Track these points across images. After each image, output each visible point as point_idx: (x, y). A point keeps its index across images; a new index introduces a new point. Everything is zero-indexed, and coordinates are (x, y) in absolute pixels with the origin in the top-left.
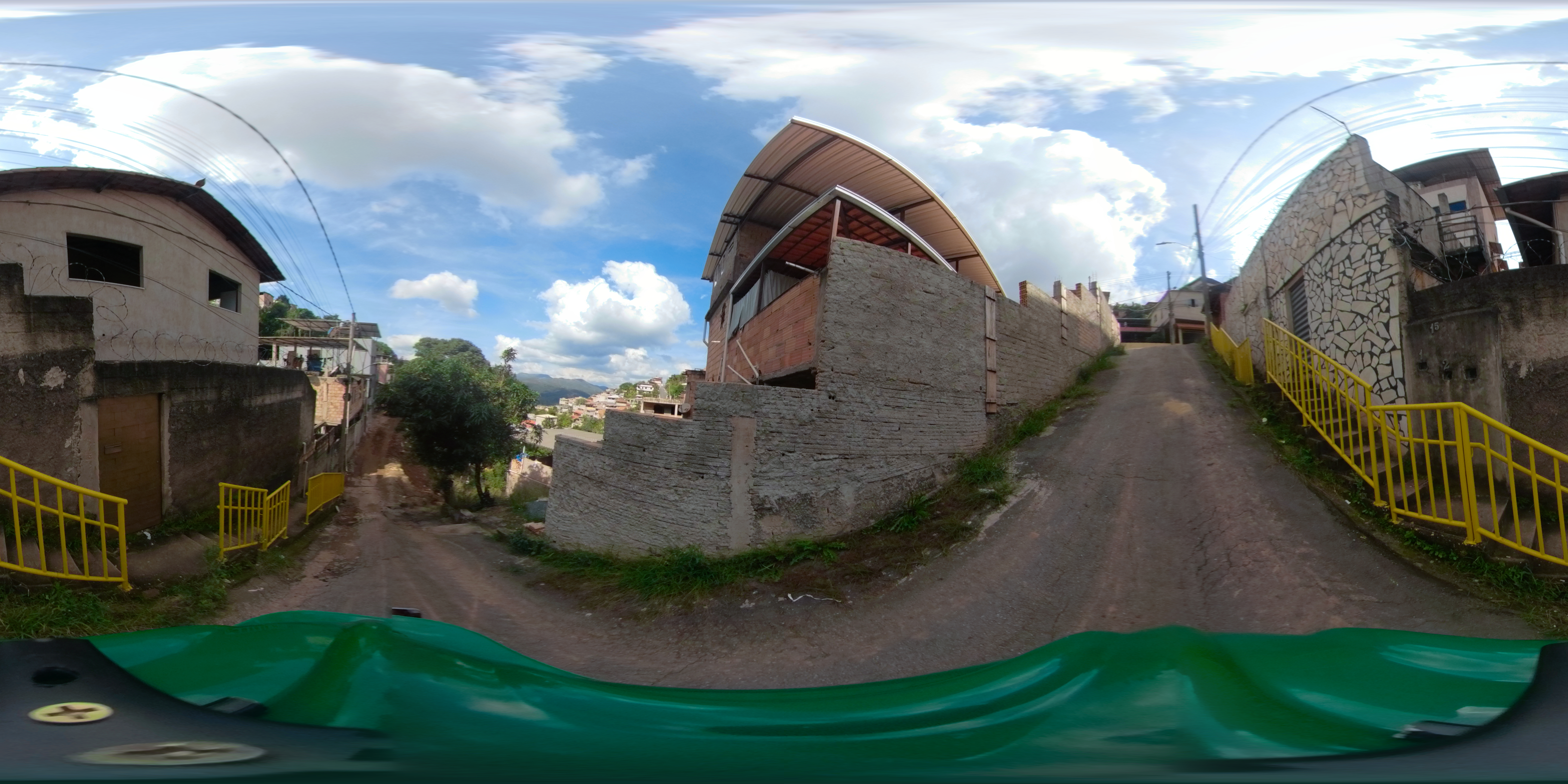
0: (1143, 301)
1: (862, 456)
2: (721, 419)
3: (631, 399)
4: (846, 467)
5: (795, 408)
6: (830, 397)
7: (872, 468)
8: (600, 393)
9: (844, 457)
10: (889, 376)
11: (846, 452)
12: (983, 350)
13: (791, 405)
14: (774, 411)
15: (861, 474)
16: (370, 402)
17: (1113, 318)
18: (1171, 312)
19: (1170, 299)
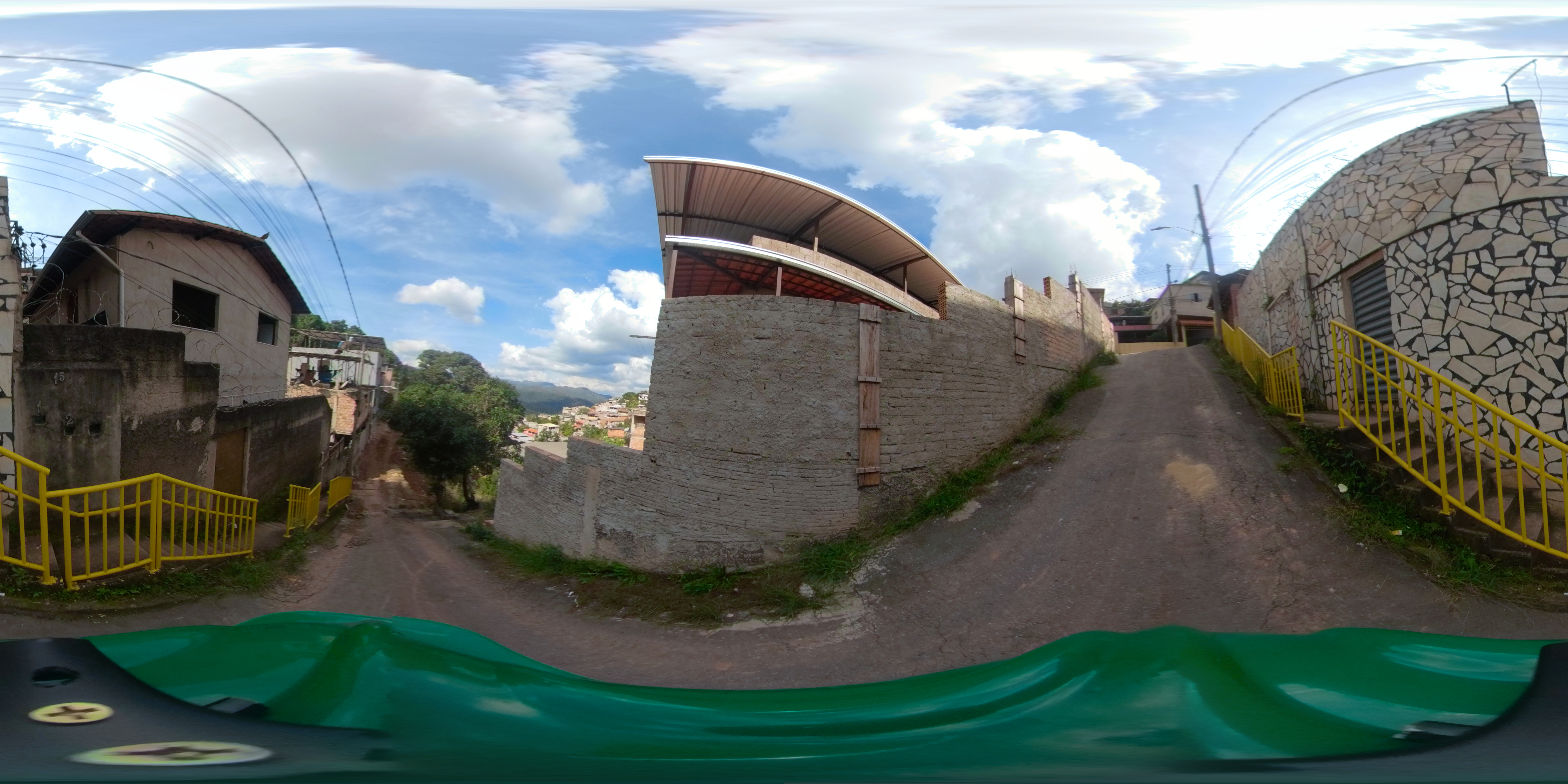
8: (603, 402)
16: (375, 411)
17: (1104, 318)
18: (1173, 308)
19: (1171, 294)
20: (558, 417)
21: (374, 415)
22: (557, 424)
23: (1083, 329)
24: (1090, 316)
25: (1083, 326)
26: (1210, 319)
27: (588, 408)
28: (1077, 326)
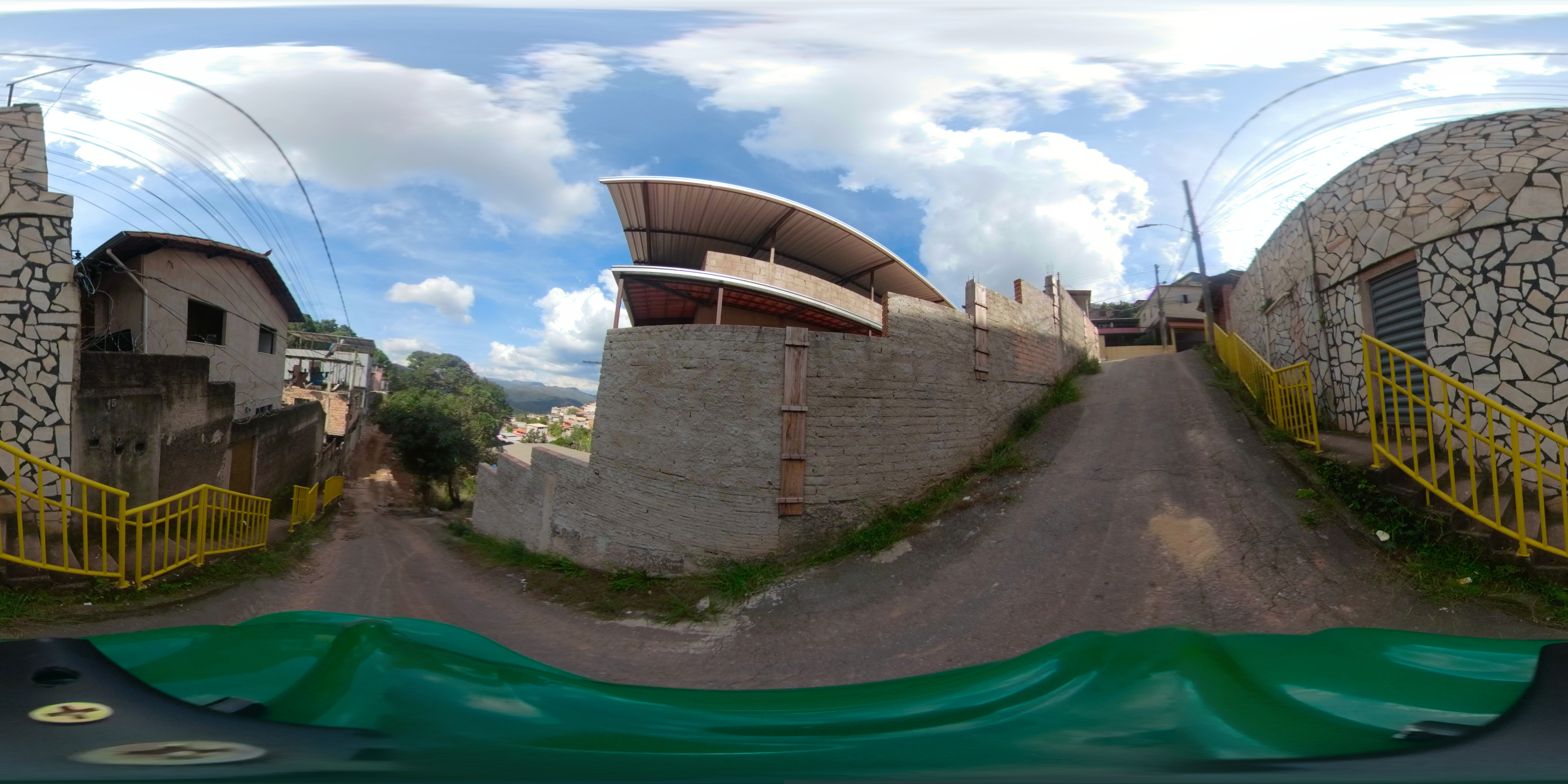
0: (1133, 300)
16: (365, 412)
17: (1087, 322)
18: (1161, 310)
19: (1159, 295)
20: (547, 417)
21: (364, 415)
22: (546, 424)
23: (1061, 335)
24: (1070, 321)
25: (1061, 332)
26: (1201, 321)
27: (576, 408)
28: (1055, 332)
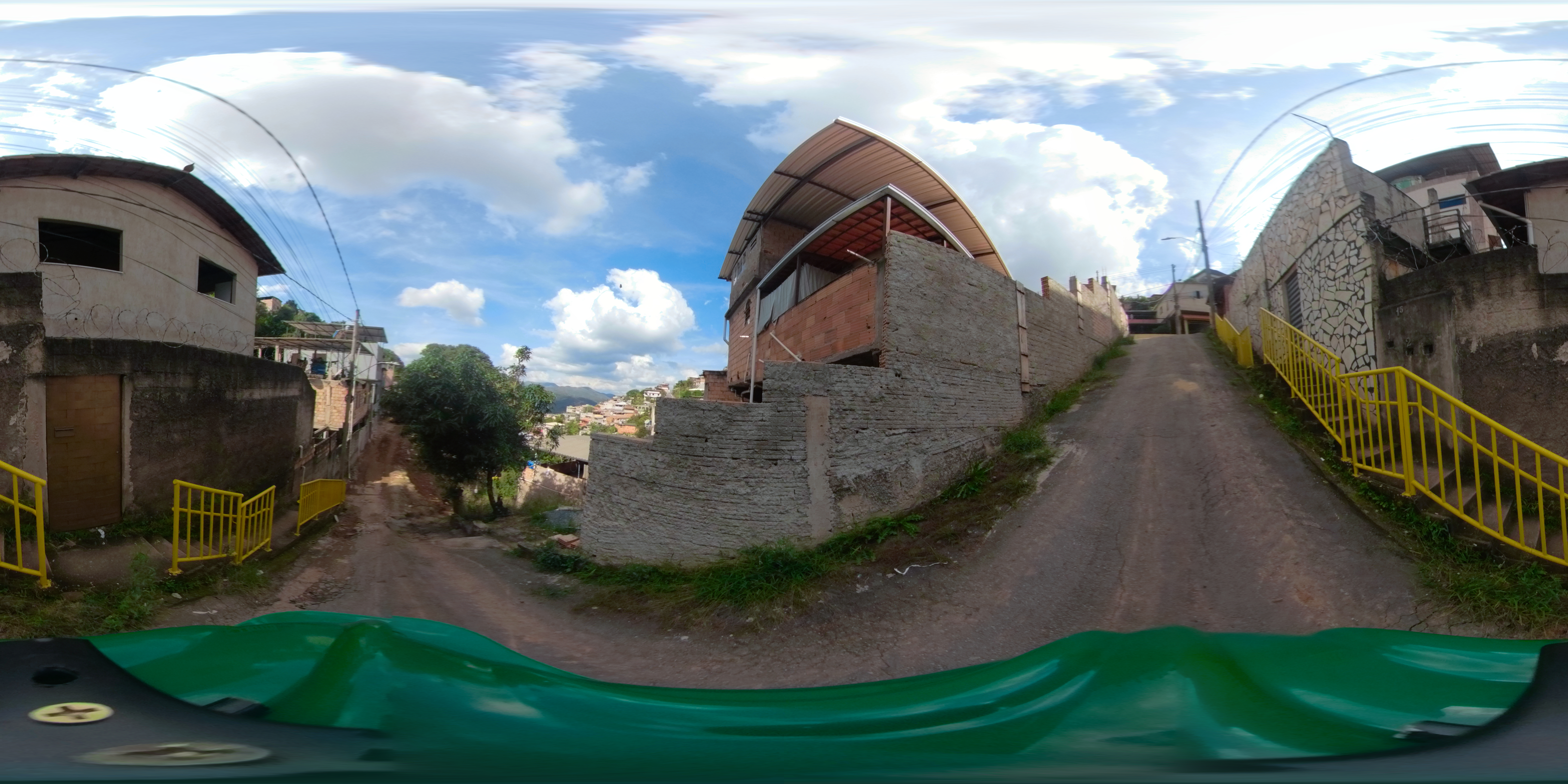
0: (1148, 293)
1: (927, 430)
2: (793, 399)
3: (638, 406)
4: (913, 440)
5: (866, 385)
6: (897, 375)
7: (935, 440)
8: (607, 400)
9: (912, 431)
10: (945, 356)
11: (913, 426)
12: (1017, 337)
13: (862, 383)
14: (846, 389)
15: (927, 446)
16: (376, 408)
18: (1177, 303)
19: (1175, 291)
20: (563, 416)
22: (562, 423)
26: (1207, 314)
27: (592, 406)
